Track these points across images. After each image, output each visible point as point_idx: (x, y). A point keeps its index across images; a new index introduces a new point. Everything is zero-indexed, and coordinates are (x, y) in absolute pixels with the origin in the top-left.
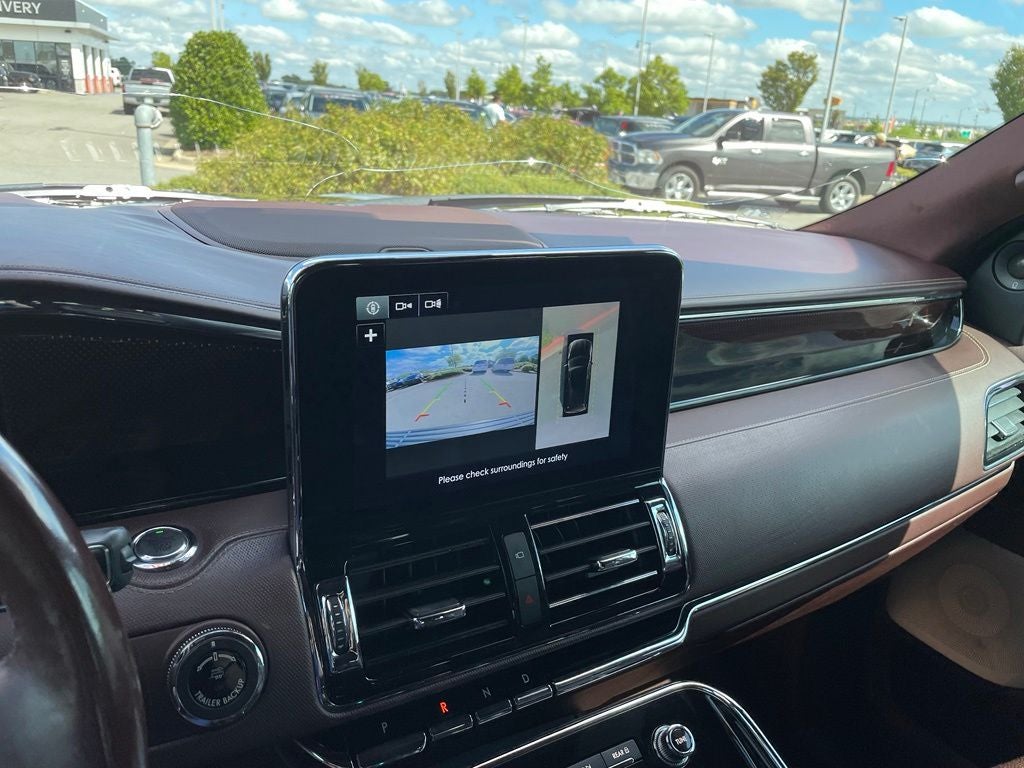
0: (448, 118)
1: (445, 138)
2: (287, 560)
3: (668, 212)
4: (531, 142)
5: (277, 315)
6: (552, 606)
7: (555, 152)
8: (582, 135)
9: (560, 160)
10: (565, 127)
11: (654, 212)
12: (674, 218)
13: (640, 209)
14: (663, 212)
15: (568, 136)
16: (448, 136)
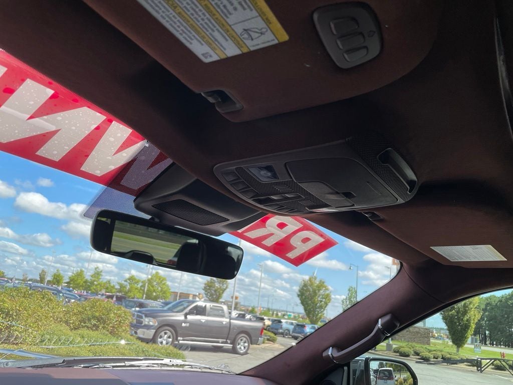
3: (183, 365)
8: (118, 311)
9: (104, 322)
11: (177, 366)
13: (171, 364)
14: (181, 365)
15: (110, 310)
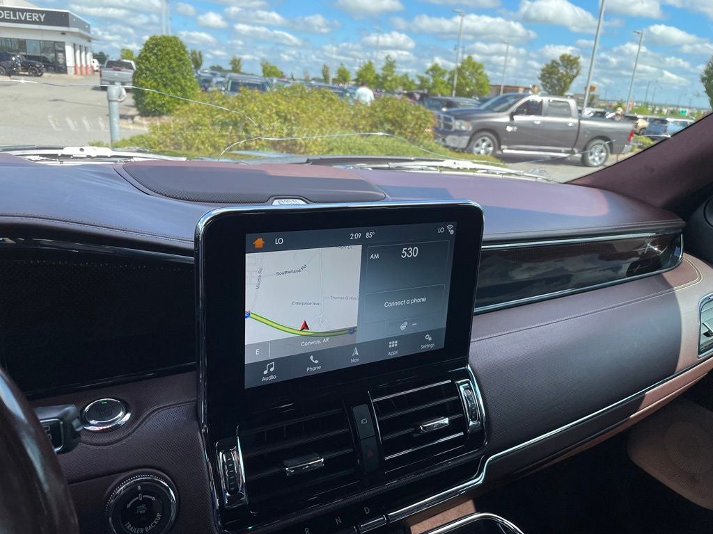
0: (323, 98)
1: (321, 111)
2: (195, 424)
3: (475, 169)
4: (381, 115)
5: (191, 246)
6: (387, 458)
7: (397, 121)
8: (416, 111)
9: (401, 127)
10: (404, 105)
11: (465, 169)
12: (479, 174)
13: (455, 167)
14: (471, 169)
15: (406, 110)
16: (323, 110)
